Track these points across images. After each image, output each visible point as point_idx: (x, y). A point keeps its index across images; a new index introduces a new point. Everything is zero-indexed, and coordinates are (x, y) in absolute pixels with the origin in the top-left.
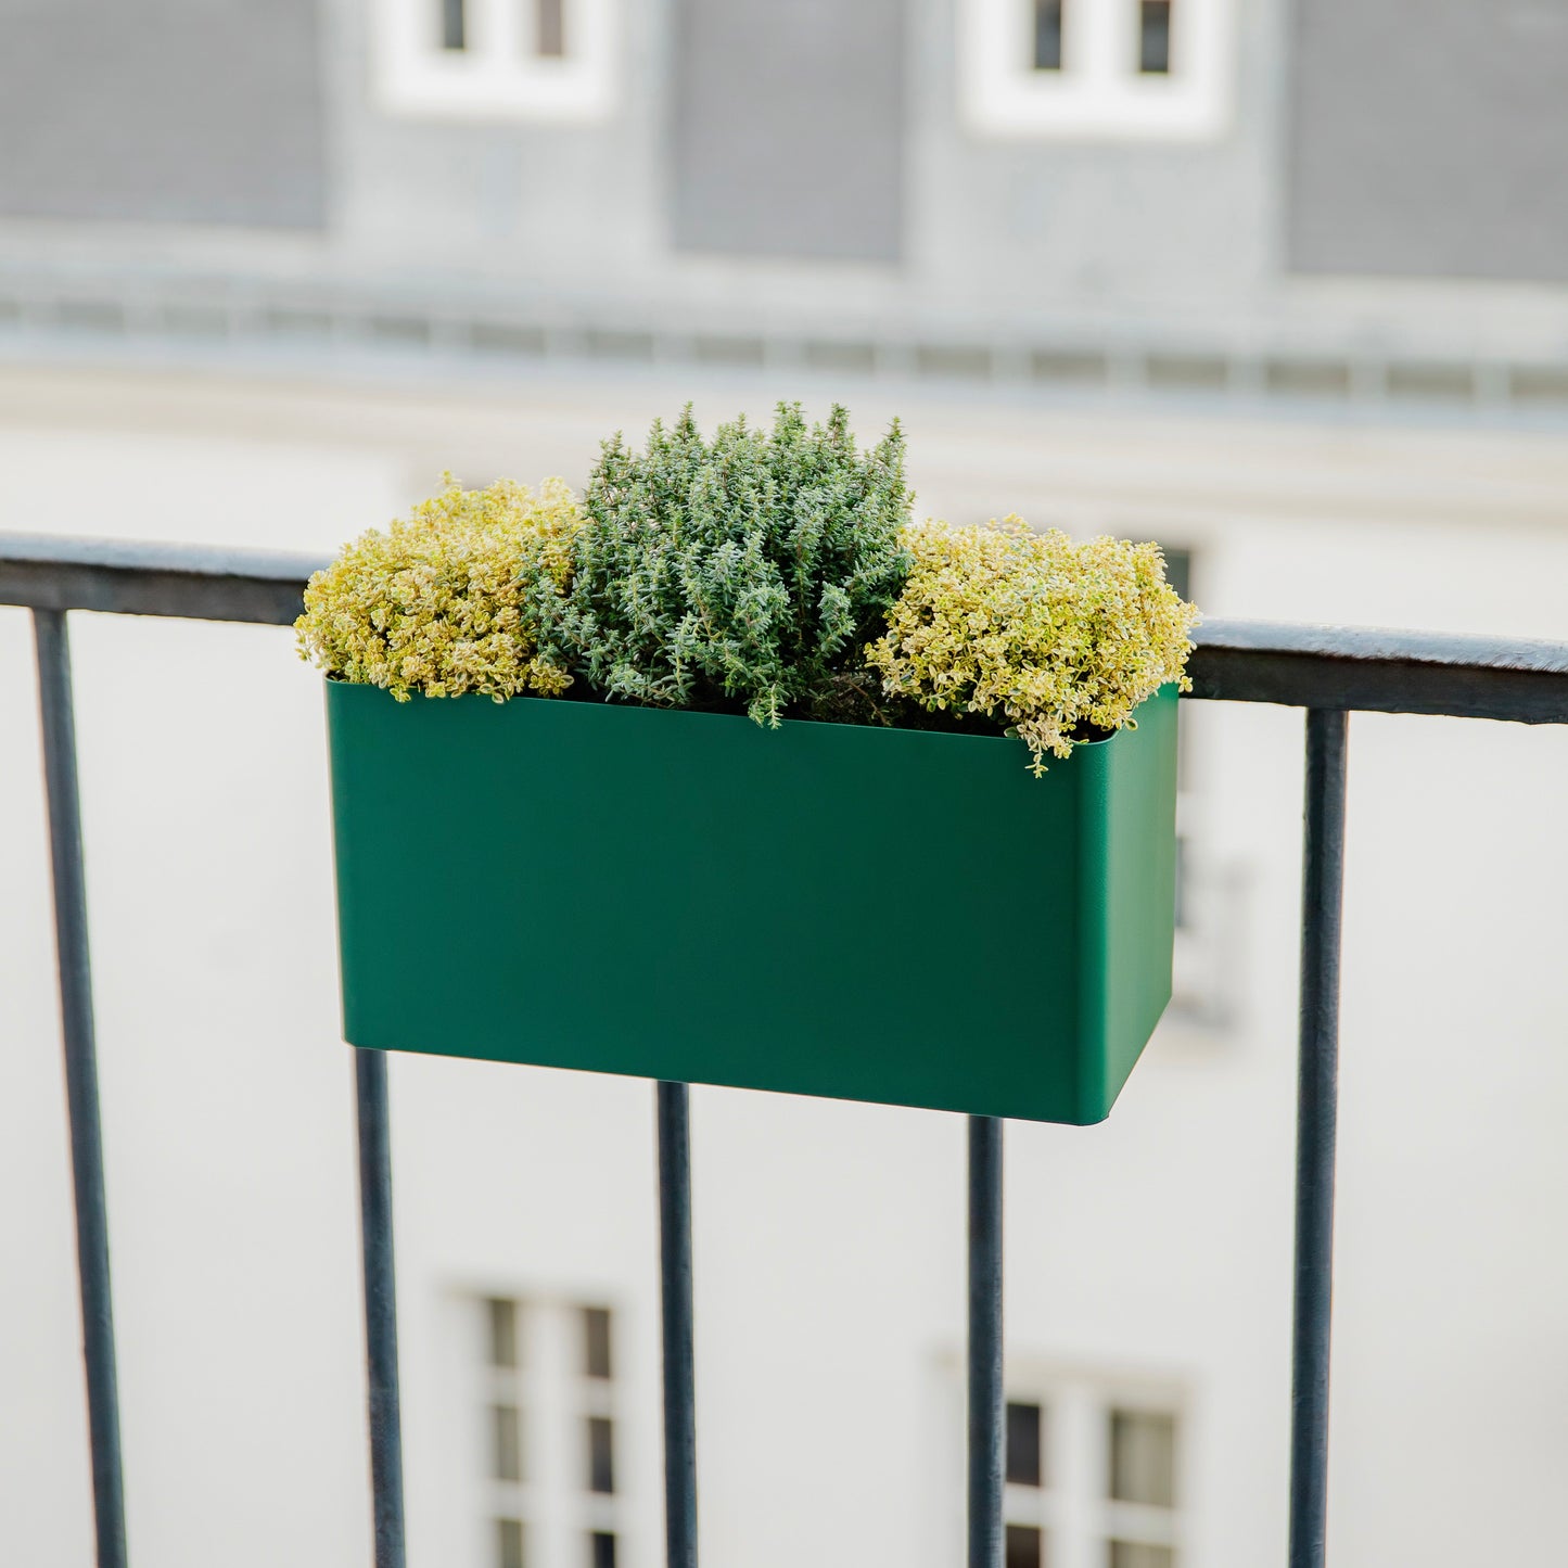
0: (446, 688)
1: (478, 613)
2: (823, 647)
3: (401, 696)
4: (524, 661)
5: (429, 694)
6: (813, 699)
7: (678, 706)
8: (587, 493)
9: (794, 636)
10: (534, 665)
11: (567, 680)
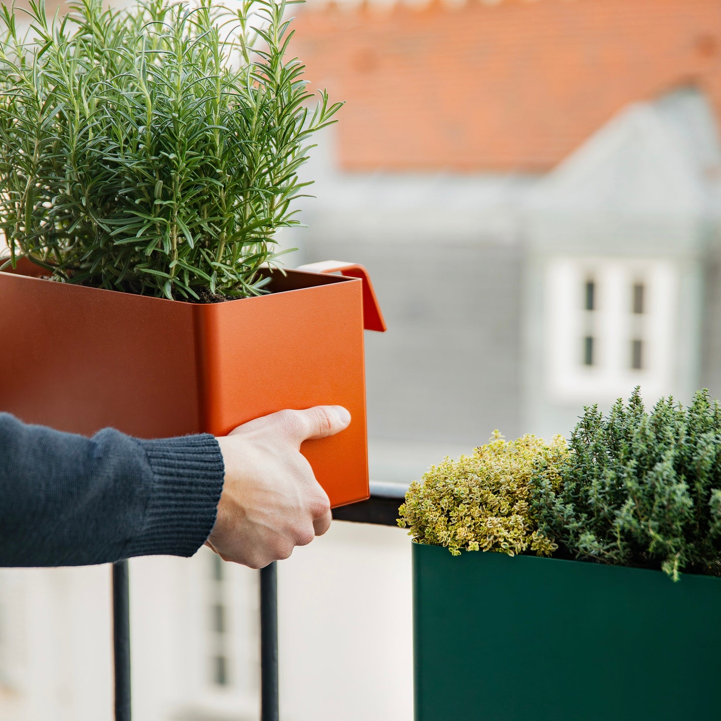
0: (479, 545)
1: (502, 503)
2: (712, 531)
3: (455, 552)
4: (529, 533)
5: (469, 549)
6: (705, 564)
7: (619, 563)
8: (573, 435)
9: (694, 526)
10: (534, 536)
11: (554, 546)
